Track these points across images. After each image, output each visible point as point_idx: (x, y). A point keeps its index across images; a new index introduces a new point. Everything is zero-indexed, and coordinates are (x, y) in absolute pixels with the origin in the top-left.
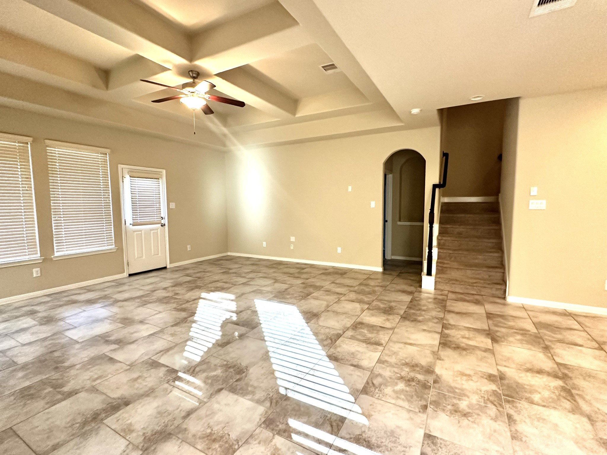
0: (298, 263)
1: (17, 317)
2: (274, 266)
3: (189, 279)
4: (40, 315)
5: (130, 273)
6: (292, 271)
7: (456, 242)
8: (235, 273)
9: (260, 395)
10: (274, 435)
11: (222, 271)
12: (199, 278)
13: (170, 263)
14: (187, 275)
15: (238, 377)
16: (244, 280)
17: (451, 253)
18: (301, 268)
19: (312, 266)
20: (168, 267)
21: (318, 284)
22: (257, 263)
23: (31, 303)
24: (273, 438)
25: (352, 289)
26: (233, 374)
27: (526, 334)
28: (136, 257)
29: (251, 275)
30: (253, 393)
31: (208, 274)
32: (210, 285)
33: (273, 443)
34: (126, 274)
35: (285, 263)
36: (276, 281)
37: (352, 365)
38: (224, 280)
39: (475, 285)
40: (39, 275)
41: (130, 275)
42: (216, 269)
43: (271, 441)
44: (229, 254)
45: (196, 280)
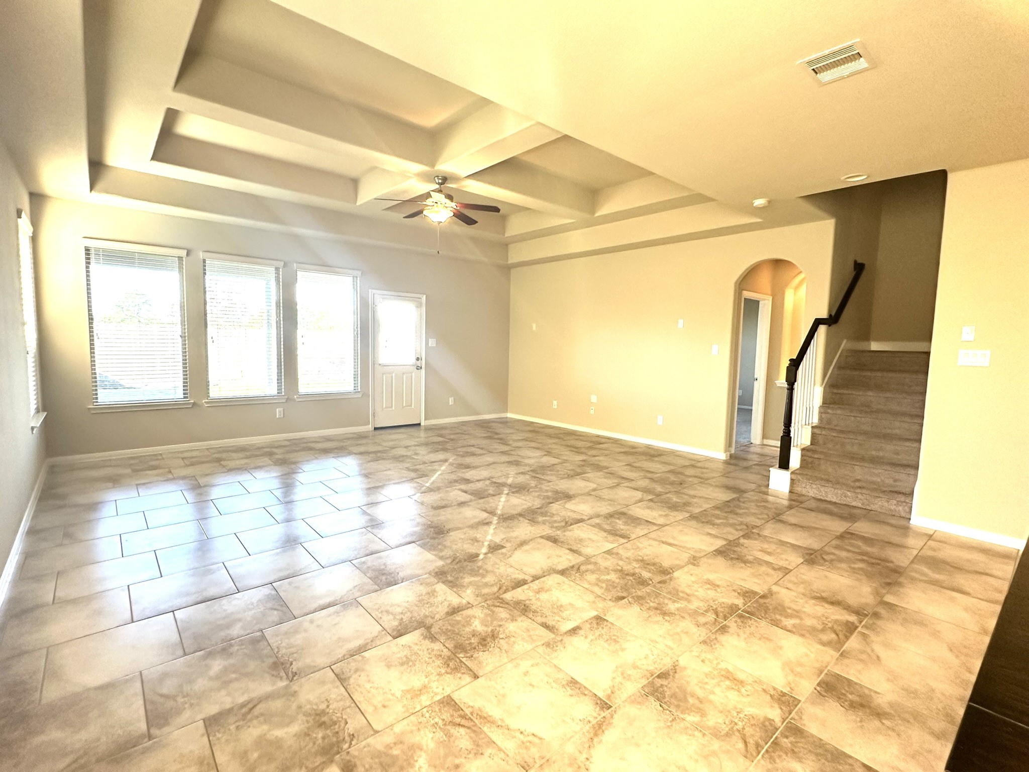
0: (598, 436)
1: (257, 456)
2: (561, 436)
3: (441, 439)
4: (277, 457)
5: (376, 426)
6: (580, 444)
7: (853, 418)
8: (501, 439)
9: (447, 553)
10: (438, 582)
11: (485, 435)
12: (452, 440)
13: (425, 420)
14: (441, 436)
15: (435, 535)
16: (506, 448)
17: (835, 437)
18: (597, 442)
19: (616, 441)
20: (422, 424)
21: (605, 464)
22: (540, 430)
23: (272, 446)
24: (437, 583)
25: (649, 475)
26: (431, 533)
27: (879, 564)
28: (384, 406)
29: (520, 444)
30: (441, 550)
31: (466, 437)
32: (459, 449)
33: (433, 587)
34: (370, 427)
35: (579, 434)
36: (548, 453)
37: (571, 550)
38: (481, 447)
39: (859, 491)
40: (282, 416)
41: (376, 429)
42: (480, 433)
43: (434, 585)
44: (510, 415)
45: (447, 442)
